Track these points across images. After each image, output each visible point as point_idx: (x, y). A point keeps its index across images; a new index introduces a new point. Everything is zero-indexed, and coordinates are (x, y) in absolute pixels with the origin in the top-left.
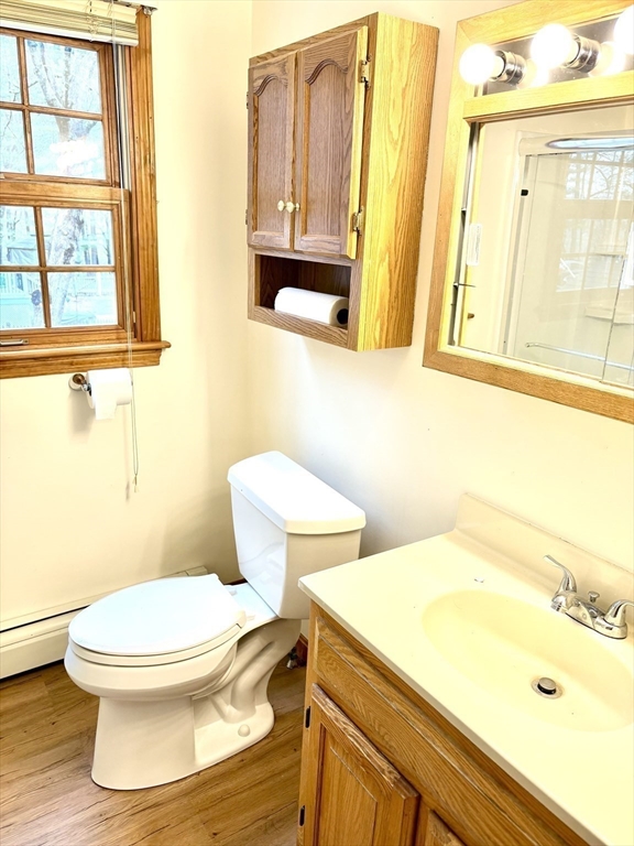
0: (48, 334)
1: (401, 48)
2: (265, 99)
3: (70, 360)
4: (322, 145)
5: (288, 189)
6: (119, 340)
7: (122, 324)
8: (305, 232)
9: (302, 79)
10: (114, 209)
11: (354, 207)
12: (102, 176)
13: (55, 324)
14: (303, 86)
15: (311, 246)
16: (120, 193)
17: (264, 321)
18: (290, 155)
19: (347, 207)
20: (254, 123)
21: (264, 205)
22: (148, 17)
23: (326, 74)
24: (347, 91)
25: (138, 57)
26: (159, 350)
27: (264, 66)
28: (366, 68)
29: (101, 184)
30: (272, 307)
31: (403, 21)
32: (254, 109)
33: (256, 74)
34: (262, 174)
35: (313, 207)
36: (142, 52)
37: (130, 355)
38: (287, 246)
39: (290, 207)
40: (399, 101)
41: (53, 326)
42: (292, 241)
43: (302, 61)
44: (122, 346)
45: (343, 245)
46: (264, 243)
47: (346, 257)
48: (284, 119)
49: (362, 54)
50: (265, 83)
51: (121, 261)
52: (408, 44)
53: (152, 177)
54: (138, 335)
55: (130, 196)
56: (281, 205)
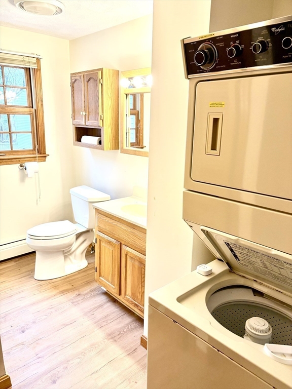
0: (12, 152)
1: (110, 76)
2: (75, 84)
3: (19, 160)
4: (92, 98)
5: (83, 109)
6: (33, 154)
7: (34, 149)
8: (89, 120)
9: (85, 81)
10: (31, 114)
11: (100, 114)
12: (27, 105)
13: (14, 149)
14: (86, 83)
15: (91, 124)
16: (33, 110)
17: (78, 146)
18: (83, 100)
19: (99, 113)
20: (73, 90)
21: (76, 113)
22: (39, 60)
23: (91, 80)
24: (97, 85)
25: (37, 71)
26: (45, 157)
27: (75, 76)
28: (101, 80)
29: (27, 107)
30: (81, 141)
31: (109, 69)
32: (73, 87)
33: (73, 78)
34: (75, 104)
35: (90, 113)
36: (38, 70)
37: (37, 158)
38: (84, 124)
39: (84, 114)
40: (110, 88)
41: (13, 149)
42: (85, 123)
43: (85, 77)
44: (35, 156)
45: (98, 123)
46: (77, 123)
47: (99, 126)
48: (81, 90)
49: (100, 77)
50: (76, 80)
51: (33, 130)
52: (111, 75)
53: (42, 105)
54: (39, 152)
55: (36, 110)
56: (81, 113)
